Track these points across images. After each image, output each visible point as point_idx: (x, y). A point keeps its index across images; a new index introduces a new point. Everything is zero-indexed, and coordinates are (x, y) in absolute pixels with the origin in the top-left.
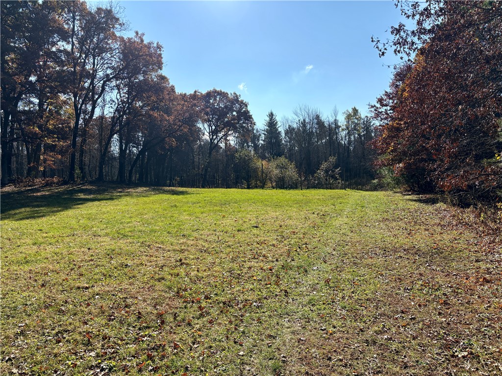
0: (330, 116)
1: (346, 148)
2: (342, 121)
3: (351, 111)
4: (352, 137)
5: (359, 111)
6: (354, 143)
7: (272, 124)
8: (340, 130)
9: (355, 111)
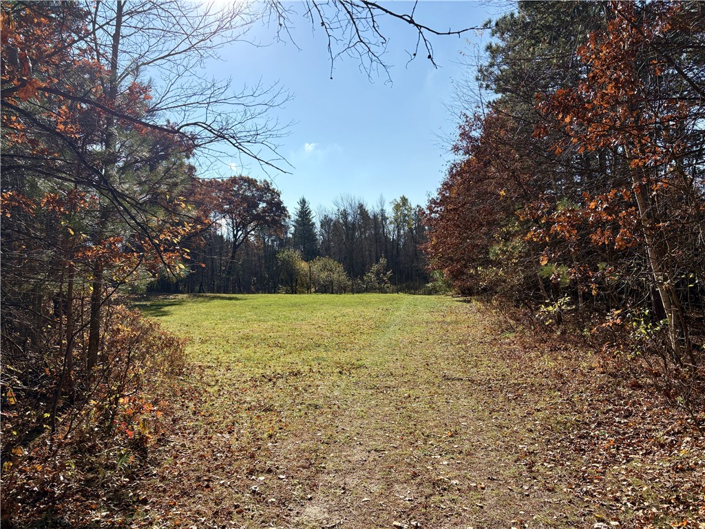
0: (375, 206)
1: (395, 243)
2: (390, 212)
3: (399, 200)
4: (402, 232)
5: (409, 201)
6: (405, 237)
7: (304, 214)
8: (388, 222)
9: (404, 200)
